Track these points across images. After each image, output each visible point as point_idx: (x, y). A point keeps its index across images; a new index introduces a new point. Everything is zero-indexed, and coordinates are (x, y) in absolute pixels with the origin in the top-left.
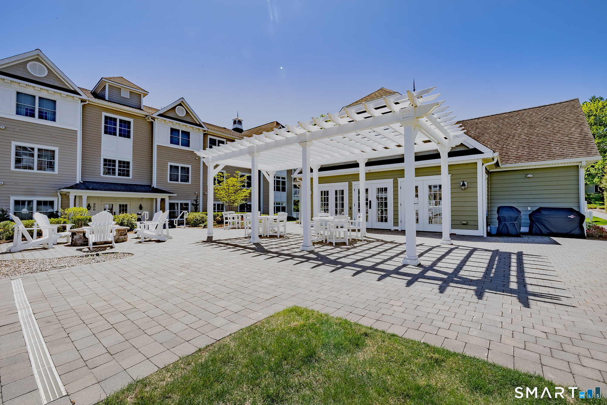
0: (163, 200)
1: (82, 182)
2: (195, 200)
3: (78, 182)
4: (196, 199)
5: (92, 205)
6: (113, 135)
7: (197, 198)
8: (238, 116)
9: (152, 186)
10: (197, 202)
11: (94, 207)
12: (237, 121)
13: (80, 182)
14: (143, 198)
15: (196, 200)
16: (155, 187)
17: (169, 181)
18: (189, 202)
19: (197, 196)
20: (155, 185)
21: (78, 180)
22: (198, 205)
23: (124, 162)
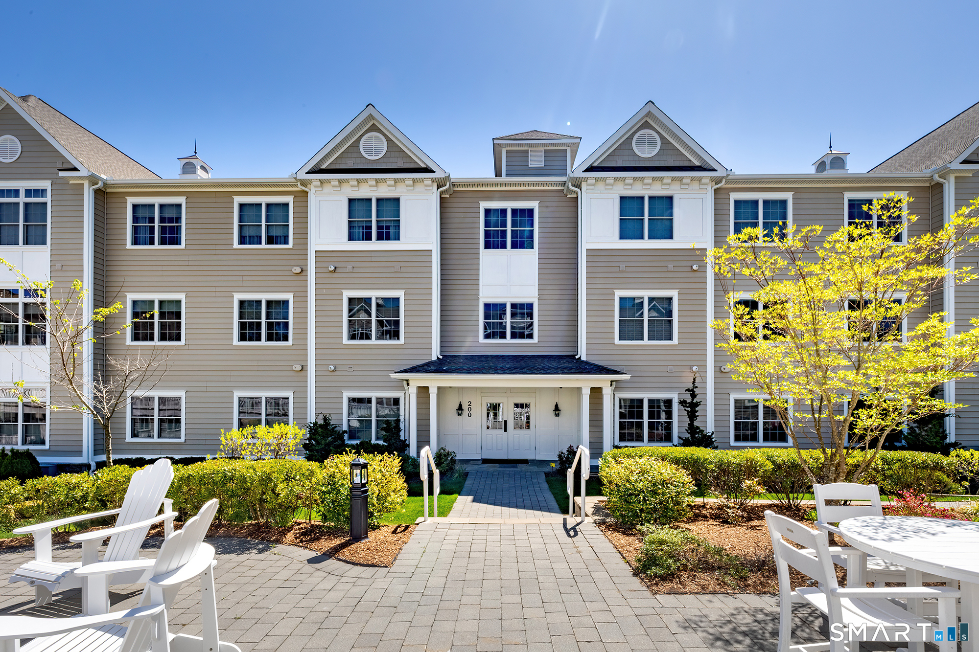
0: (596, 392)
1: (441, 357)
2: (688, 390)
3: (434, 358)
4: (691, 386)
5: (465, 407)
6: (501, 248)
7: (694, 382)
8: (831, 147)
9: (577, 357)
10: (693, 396)
11: (470, 409)
12: (828, 162)
13: (438, 358)
14: (561, 388)
15: (692, 390)
16: (584, 358)
17: (617, 341)
18: (675, 397)
19: (694, 379)
20: (583, 354)
21: (435, 354)
22: (697, 404)
23: (522, 306)
